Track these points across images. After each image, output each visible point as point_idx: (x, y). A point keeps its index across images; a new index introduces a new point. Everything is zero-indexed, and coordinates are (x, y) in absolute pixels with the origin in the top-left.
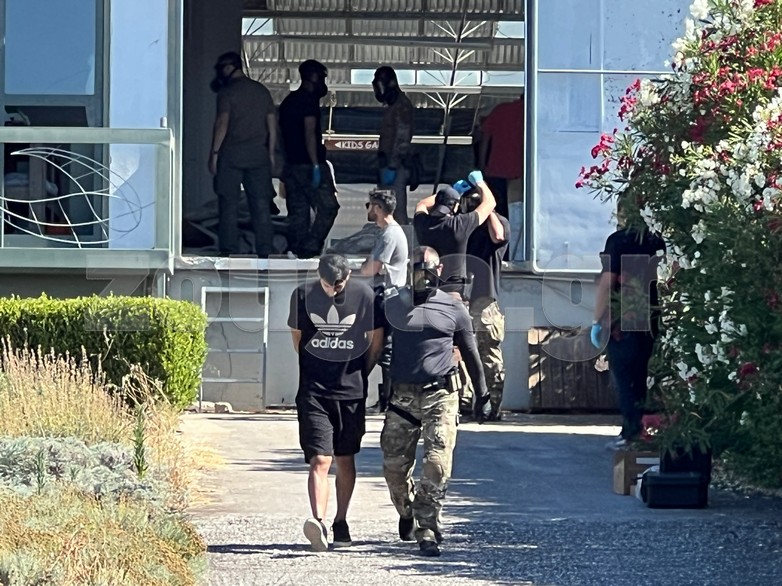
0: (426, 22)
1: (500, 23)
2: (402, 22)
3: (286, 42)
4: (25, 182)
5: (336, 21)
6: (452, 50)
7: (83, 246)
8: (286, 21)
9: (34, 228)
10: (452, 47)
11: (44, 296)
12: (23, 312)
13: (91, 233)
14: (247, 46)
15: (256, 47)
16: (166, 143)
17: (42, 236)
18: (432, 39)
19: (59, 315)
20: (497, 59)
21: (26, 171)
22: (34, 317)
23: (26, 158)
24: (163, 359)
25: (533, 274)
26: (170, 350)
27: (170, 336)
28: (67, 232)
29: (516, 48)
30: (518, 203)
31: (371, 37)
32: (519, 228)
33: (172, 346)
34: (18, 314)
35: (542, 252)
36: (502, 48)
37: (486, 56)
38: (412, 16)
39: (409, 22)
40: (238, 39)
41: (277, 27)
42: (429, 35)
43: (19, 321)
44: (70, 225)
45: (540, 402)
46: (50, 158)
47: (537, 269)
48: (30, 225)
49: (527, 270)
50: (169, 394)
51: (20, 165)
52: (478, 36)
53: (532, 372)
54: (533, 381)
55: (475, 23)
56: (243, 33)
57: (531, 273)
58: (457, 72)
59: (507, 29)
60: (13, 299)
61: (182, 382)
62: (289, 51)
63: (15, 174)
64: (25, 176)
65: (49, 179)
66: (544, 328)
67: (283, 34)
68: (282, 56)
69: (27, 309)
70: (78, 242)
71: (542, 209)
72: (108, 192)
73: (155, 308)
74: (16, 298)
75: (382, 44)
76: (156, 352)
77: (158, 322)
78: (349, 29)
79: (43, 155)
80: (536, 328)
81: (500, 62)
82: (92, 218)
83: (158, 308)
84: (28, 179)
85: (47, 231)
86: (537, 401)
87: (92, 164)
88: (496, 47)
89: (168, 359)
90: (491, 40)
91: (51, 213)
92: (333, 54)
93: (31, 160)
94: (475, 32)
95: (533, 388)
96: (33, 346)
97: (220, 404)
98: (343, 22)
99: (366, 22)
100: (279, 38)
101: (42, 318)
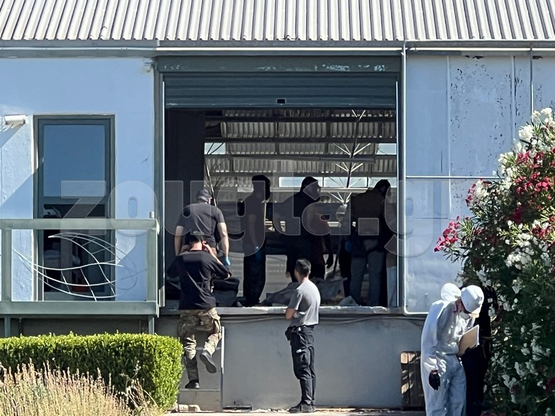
0: (329, 145)
1: (380, 144)
2: (313, 145)
3: (235, 159)
4: (58, 256)
5: (268, 145)
6: (348, 163)
7: (98, 299)
8: (235, 144)
9: (65, 288)
10: (348, 161)
11: (71, 334)
12: (57, 344)
13: (103, 291)
14: (208, 162)
15: (214, 163)
16: (153, 229)
17: (70, 293)
18: (334, 156)
19: (82, 347)
20: (379, 169)
21: (59, 249)
22: (65, 348)
23: (58, 240)
24: (153, 376)
25: (404, 316)
26: (157, 370)
27: (158, 360)
28: (86, 290)
29: (391, 161)
30: (393, 267)
31: (292, 155)
32: (394, 284)
33: (159, 367)
34: (54, 346)
35: (410, 300)
36: (381, 161)
37: (371, 167)
38: (320, 140)
39: (318, 145)
40: (202, 158)
41: (228, 149)
42: (332, 153)
43: (55, 351)
44: (89, 285)
45: (409, 403)
46: (75, 239)
47: (406, 312)
48: (62, 286)
49: (400, 313)
50: (157, 400)
51: (55, 244)
52: (365, 153)
53: (403, 383)
54: (404, 389)
55: (363, 144)
56: (206, 153)
57: (403, 315)
58: (351, 178)
59: (385, 149)
60: (50, 336)
61: (166, 391)
62: (236, 165)
63: (51, 251)
64: (57, 252)
65: (74, 254)
66: (412, 353)
67: (233, 153)
68: (232, 169)
69: (60, 343)
70: (94, 297)
71: (410, 272)
72: (114, 263)
73: (147, 341)
74: (52, 335)
75: (300, 159)
76: (148, 372)
77: (150, 351)
78: (277, 149)
79: (70, 238)
80: (406, 352)
81: (381, 171)
82: (104, 280)
83: (149, 341)
84: (60, 254)
85: (73, 289)
86: (407, 402)
87: (103, 244)
88: (377, 161)
89: (156, 376)
90: (374, 156)
91: (75, 277)
92: (267, 167)
93: (62, 241)
94: (363, 151)
95: (404, 393)
96: (64, 368)
97: (192, 406)
98: (273, 145)
99: (289, 144)
100: (230, 156)
101: (71, 349)
